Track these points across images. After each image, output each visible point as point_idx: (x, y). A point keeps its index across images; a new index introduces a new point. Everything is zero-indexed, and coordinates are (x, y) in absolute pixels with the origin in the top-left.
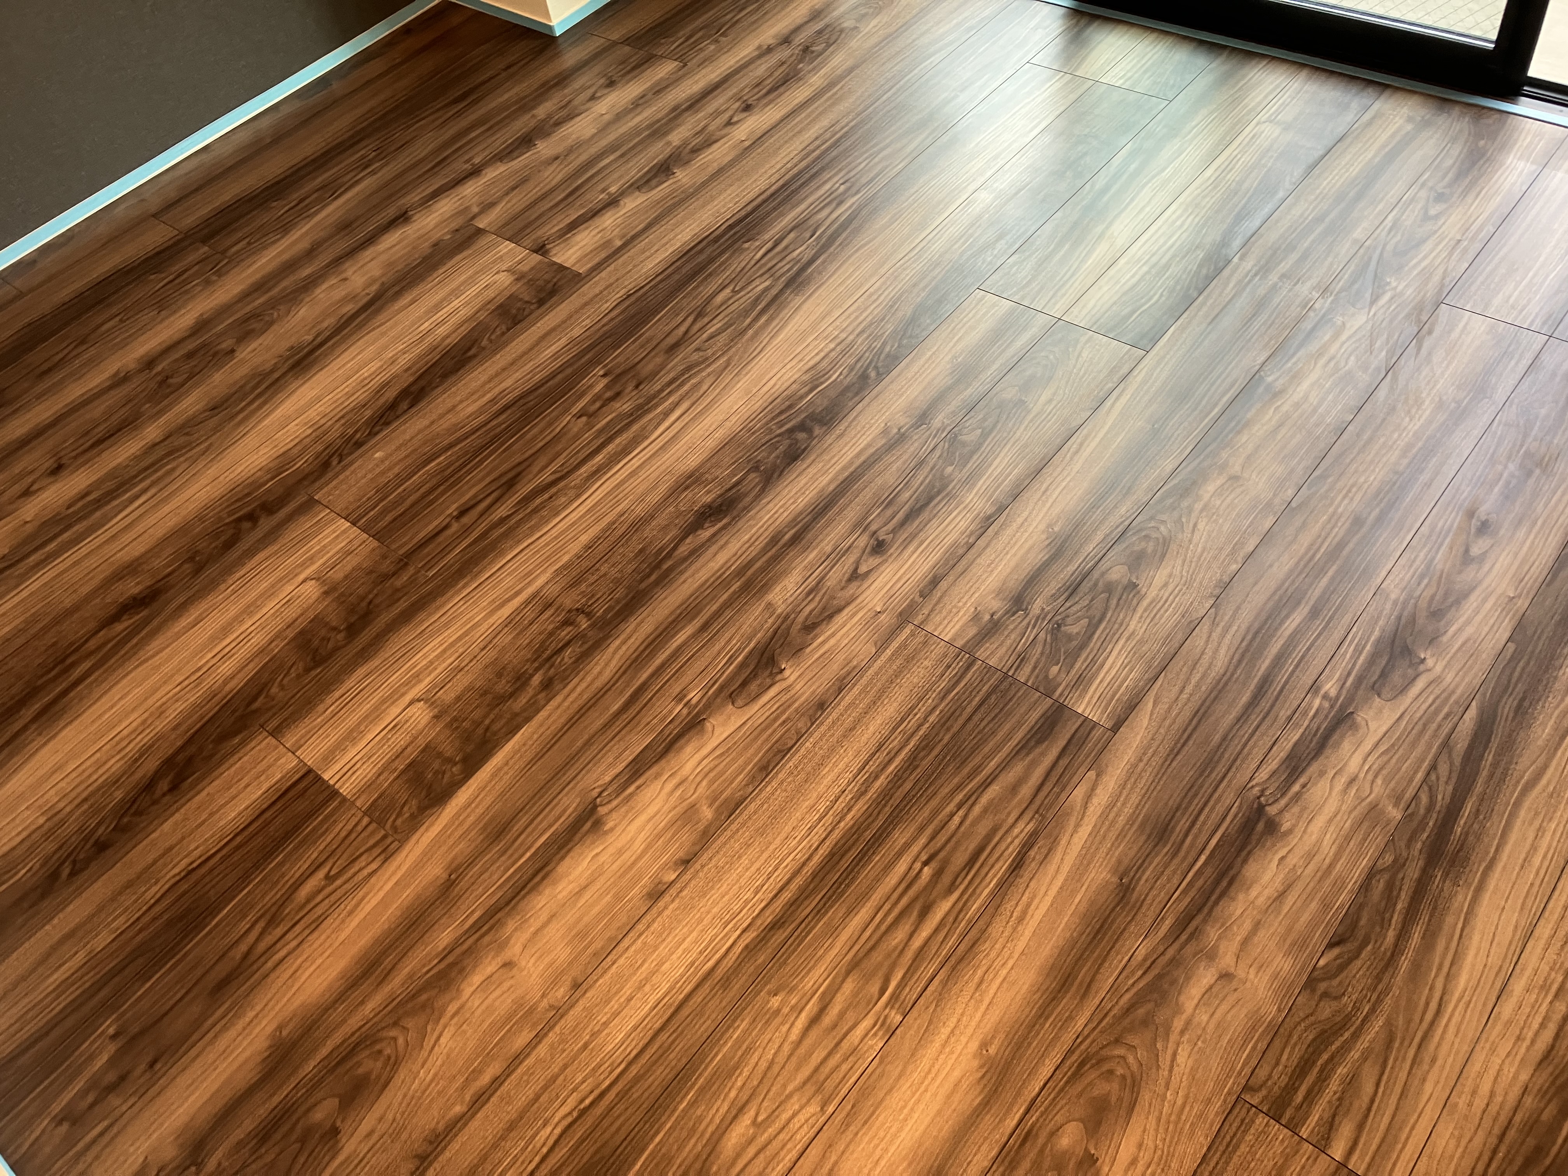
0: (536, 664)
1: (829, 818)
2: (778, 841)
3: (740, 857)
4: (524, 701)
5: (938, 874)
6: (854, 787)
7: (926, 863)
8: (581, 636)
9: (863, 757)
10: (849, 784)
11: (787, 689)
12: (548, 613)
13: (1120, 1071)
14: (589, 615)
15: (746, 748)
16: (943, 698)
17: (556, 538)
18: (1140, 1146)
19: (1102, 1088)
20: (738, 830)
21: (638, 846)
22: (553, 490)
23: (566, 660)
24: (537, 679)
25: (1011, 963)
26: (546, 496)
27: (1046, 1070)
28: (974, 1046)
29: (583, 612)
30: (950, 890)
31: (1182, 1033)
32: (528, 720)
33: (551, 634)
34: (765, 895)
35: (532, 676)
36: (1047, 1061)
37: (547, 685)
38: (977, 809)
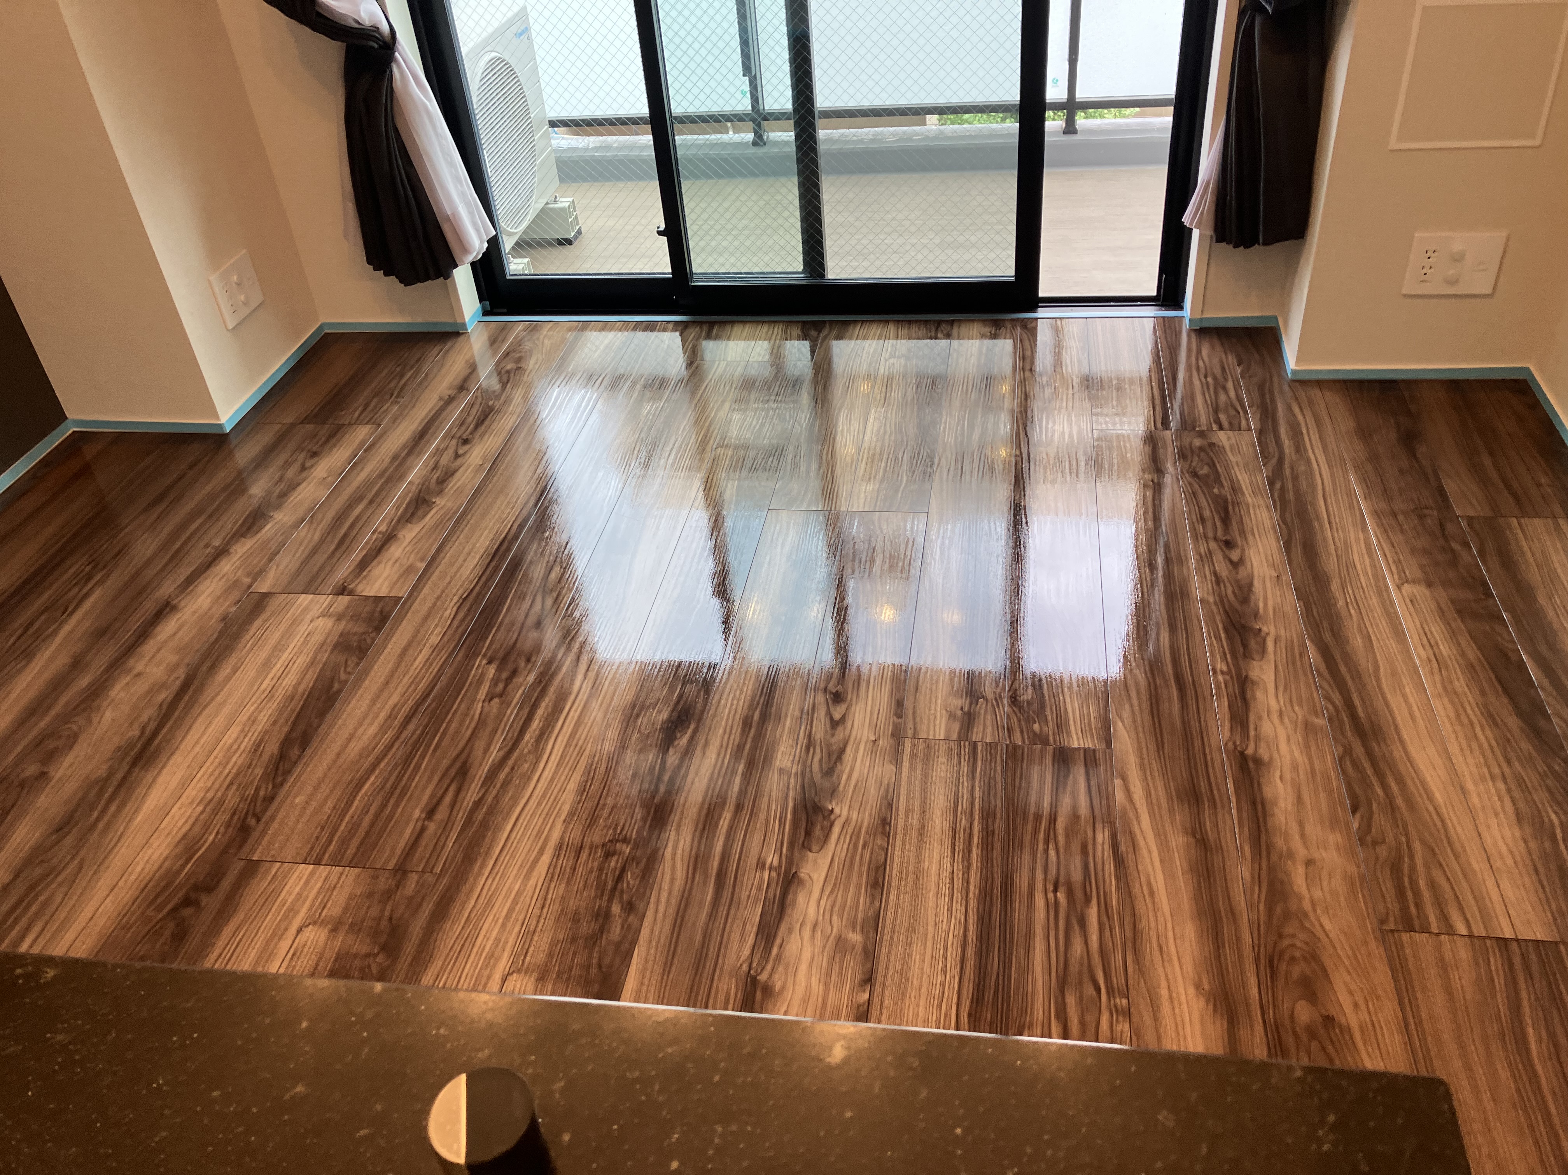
0: (606, 897)
1: (957, 895)
2: (931, 929)
3: (910, 955)
4: (618, 930)
5: (1070, 894)
6: (958, 867)
7: (1055, 891)
8: (632, 859)
9: (947, 843)
10: (952, 865)
11: (847, 822)
12: (584, 856)
13: (1298, 954)
14: (625, 840)
15: (849, 877)
16: (973, 778)
17: (544, 795)
18: (1351, 993)
19: (1296, 972)
20: (892, 938)
21: (817, 988)
22: (511, 762)
23: (632, 882)
24: (616, 909)
25: (1169, 926)
26: (507, 769)
27: (1252, 981)
28: (1192, 991)
29: (617, 841)
30: (1088, 900)
31: (1315, 910)
32: (633, 943)
33: (600, 869)
34: (953, 971)
35: (609, 908)
36: (1248, 974)
37: (630, 908)
38: (1061, 839)
